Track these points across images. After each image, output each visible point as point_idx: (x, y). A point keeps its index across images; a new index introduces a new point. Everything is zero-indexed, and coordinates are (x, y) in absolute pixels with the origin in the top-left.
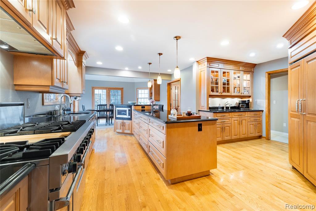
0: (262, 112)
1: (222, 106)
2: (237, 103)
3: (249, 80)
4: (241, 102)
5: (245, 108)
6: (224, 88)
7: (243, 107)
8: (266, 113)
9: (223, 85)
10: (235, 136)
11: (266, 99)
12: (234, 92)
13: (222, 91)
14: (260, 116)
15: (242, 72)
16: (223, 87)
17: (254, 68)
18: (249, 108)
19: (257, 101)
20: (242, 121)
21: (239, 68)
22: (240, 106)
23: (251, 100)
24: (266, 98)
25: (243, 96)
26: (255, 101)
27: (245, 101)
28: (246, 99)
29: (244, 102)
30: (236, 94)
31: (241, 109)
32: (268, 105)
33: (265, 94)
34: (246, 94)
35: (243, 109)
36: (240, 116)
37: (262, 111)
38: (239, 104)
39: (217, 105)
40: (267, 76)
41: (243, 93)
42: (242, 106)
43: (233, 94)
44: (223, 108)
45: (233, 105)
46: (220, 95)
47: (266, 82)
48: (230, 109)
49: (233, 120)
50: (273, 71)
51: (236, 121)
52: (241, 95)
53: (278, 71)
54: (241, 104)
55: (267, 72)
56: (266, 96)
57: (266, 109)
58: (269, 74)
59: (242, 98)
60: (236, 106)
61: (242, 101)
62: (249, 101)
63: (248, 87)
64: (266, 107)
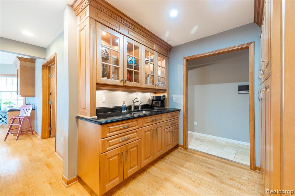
0: (179, 112)
1: (127, 105)
2: (149, 99)
3: (164, 67)
4: (155, 99)
5: (160, 107)
6: (130, 72)
7: (157, 105)
8: (183, 113)
9: (128, 67)
10: (147, 160)
11: (183, 95)
12: (146, 83)
13: (126, 78)
14: (177, 119)
15: (156, 53)
16: (128, 70)
17: (170, 52)
18: (164, 106)
19: (173, 97)
20: (157, 130)
21: (152, 45)
22: (154, 103)
23: (166, 94)
24: (183, 93)
25: (157, 89)
26: (171, 96)
27: (160, 97)
28: (161, 95)
29: (158, 98)
30: (149, 85)
31: (156, 108)
32: (186, 102)
33: (182, 88)
34: (161, 86)
35: (158, 108)
36: (155, 123)
37: (179, 110)
38: (153, 100)
39: (120, 104)
40: (185, 64)
41: (158, 85)
42: (156, 103)
43: (144, 86)
44: (129, 108)
45: (145, 103)
46: (122, 84)
47: (183, 71)
48: (140, 109)
49: (143, 132)
50: (192, 56)
51: (149, 132)
52: (155, 88)
53: (198, 56)
54: (155, 101)
55: (184, 58)
56: (184, 90)
57: (183, 107)
58: (187, 60)
59: (155, 93)
60: (148, 104)
61: (156, 96)
62: (164, 96)
63: (163, 77)
64: (184, 105)
